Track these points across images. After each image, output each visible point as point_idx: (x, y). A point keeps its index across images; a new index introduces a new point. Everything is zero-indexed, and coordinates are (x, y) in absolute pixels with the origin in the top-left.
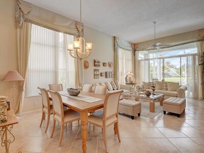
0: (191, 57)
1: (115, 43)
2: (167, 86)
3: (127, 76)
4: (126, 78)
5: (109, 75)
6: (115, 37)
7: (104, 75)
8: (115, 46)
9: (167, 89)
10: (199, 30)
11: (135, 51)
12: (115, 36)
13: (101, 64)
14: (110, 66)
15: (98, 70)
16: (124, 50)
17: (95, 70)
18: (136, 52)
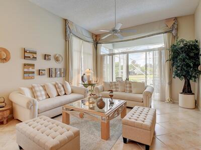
0: (157, 52)
1: (66, 29)
2: (131, 87)
3: (84, 74)
4: (82, 77)
5: (56, 73)
6: (66, 20)
7: (46, 73)
8: (66, 32)
9: (131, 92)
10: (166, 19)
11: (97, 43)
12: (66, 18)
13: (39, 56)
14: (57, 59)
15: (33, 65)
16: (81, 41)
17: (25, 65)
18: (99, 45)
